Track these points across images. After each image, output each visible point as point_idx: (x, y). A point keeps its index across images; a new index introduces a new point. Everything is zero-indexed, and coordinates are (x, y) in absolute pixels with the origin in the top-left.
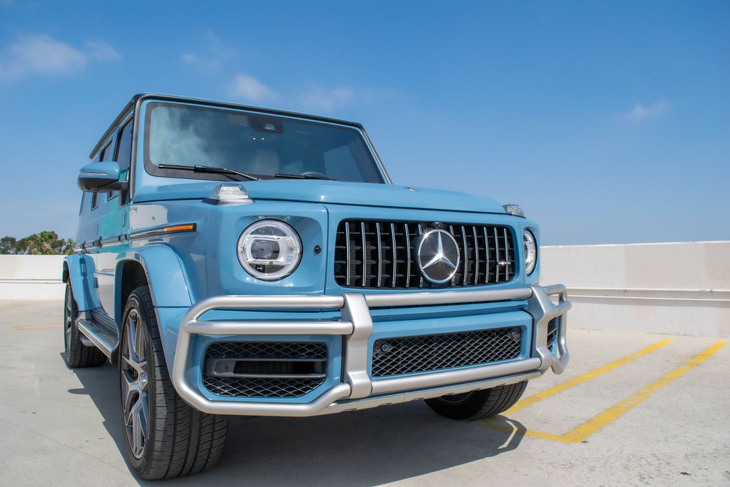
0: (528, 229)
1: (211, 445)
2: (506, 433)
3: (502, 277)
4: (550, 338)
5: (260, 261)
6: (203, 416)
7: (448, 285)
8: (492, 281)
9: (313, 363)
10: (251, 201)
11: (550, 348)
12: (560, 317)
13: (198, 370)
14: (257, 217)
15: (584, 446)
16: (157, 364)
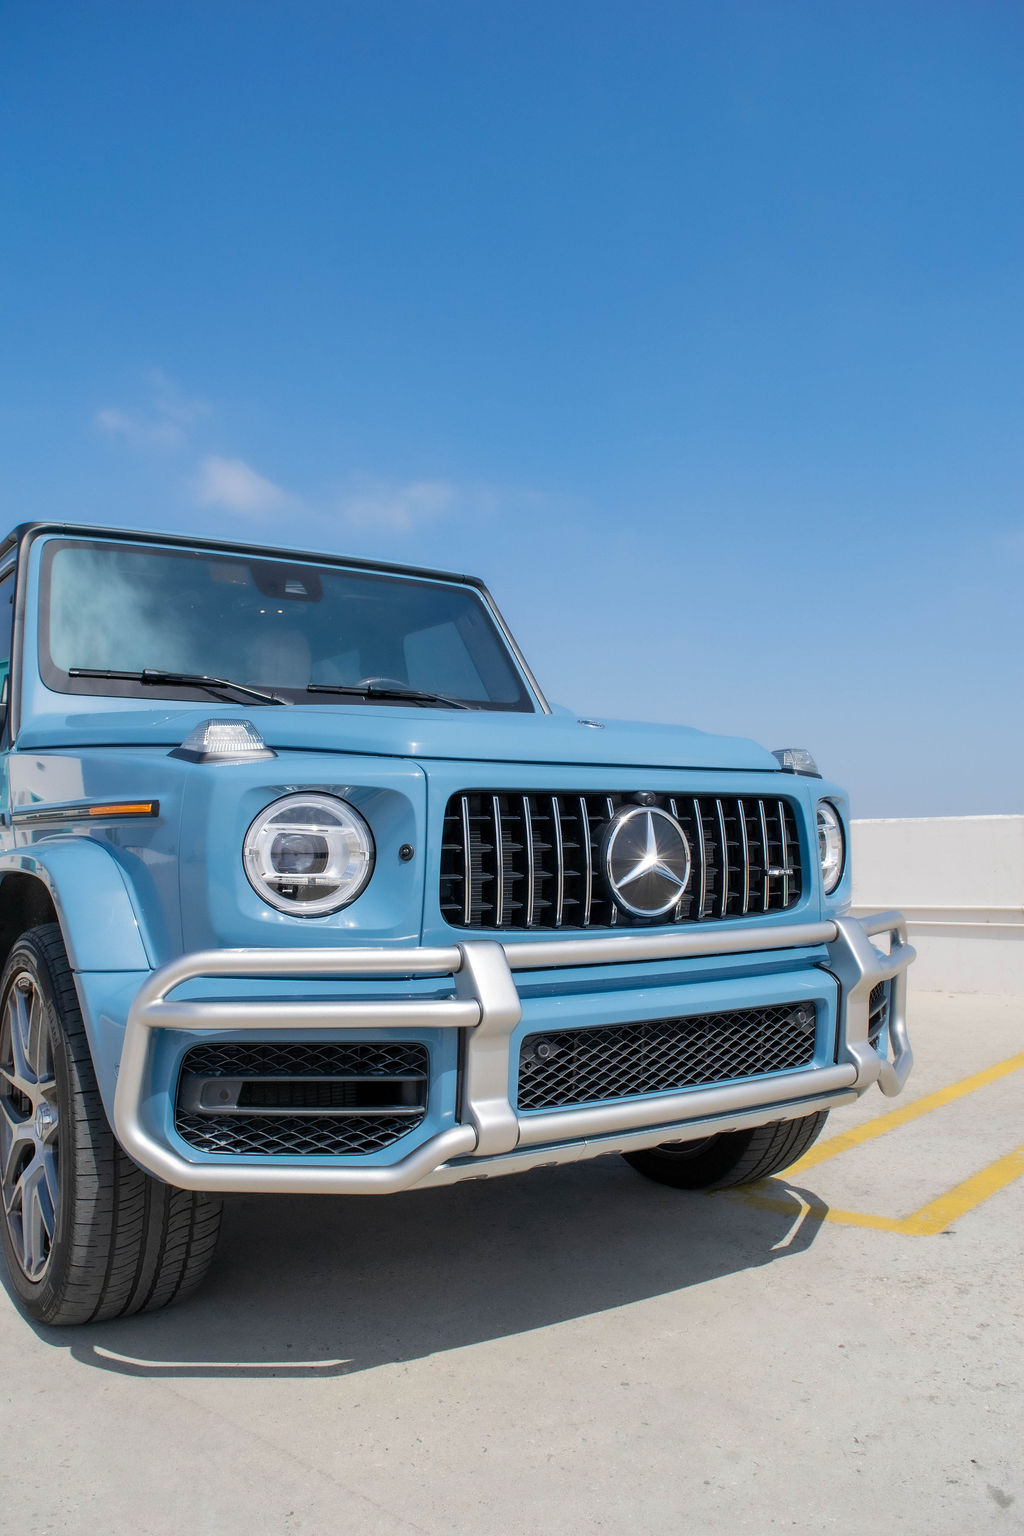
0: (827, 801)
1: (188, 1252)
2: (787, 1217)
3: (776, 899)
4: (874, 1022)
5: (289, 878)
6: (171, 1192)
7: (669, 919)
8: (756, 908)
9: (400, 1084)
10: (269, 754)
11: (874, 1043)
12: (893, 981)
13: (166, 1101)
14: (282, 788)
15: (946, 1239)
16: (78, 1088)
